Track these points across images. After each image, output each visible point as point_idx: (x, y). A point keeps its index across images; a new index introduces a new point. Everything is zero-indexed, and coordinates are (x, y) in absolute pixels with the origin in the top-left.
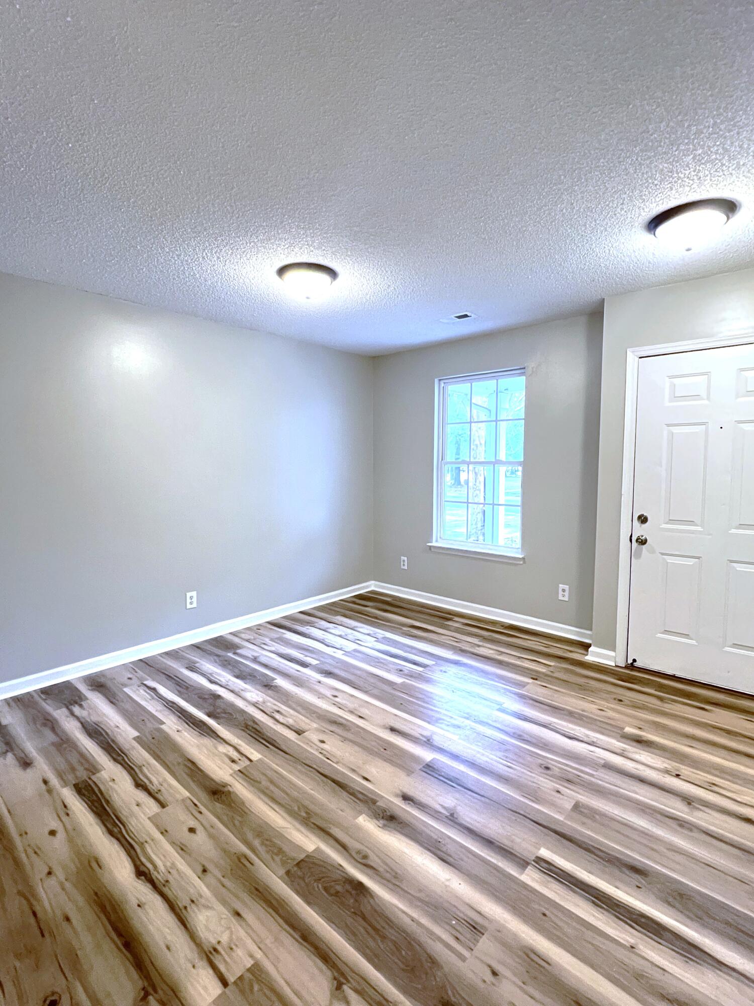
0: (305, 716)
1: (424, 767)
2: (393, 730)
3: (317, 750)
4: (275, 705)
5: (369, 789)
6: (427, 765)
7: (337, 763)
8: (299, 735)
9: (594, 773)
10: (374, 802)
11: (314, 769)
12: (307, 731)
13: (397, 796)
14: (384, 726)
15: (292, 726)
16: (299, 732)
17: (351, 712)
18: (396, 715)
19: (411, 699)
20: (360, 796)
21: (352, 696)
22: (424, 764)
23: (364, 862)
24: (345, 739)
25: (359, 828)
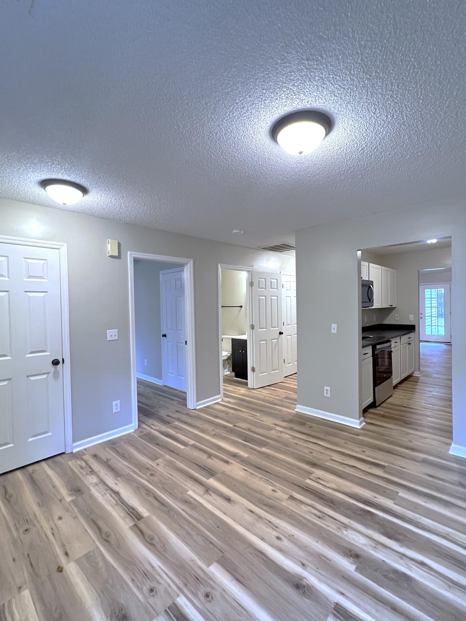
0: (295, 512)
1: (215, 475)
2: (228, 500)
3: (275, 485)
4: (328, 526)
5: (244, 466)
6: (213, 476)
7: (261, 478)
8: (291, 496)
9: (132, 473)
10: (241, 461)
11: (273, 475)
12: (287, 499)
13: (231, 463)
14: (234, 503)
15: (301, 504)
16: (292, 498)
17: (260, 517)
18: (225, 514)
19: (208, 534)
20: (247, 463)
21: (263, 539)
22: (215, 476)
23: (244, 446)
24: (260, 492)
25: (247, 453)
